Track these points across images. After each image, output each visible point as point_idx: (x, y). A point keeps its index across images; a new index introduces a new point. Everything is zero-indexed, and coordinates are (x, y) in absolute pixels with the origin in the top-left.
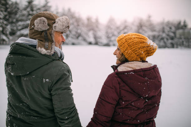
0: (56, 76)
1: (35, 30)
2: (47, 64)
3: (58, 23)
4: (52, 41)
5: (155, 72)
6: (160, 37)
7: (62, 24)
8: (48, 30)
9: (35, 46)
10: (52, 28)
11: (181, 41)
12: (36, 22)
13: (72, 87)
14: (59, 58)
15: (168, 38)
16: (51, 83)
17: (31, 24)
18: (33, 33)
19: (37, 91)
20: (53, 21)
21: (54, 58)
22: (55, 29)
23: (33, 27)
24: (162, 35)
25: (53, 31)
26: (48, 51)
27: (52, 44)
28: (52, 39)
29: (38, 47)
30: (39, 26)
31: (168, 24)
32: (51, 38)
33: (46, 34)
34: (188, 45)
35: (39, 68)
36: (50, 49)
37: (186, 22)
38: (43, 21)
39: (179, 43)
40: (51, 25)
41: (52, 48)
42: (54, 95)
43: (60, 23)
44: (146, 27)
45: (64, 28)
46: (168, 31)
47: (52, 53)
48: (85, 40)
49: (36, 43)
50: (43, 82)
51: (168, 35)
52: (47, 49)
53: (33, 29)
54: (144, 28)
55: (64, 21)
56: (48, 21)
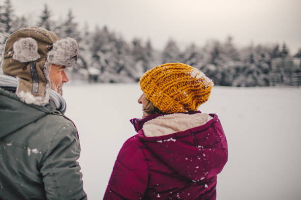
0: (52, 142)
1: (15, 60)
2: (35, 121)
3: (58, 50)
4: (45, 82)
5: (216, 132)
6: (247, 70)
7: (64, 52)
8: (38, 60)
9: (13, 90)
10: (46, 58)
11: (279, 75)
12: (16, 46)
13: (80, 161)
14: (57, 109)
15: (260, 71)
16: (42, 156)
17: (8, 48)
18: (10, 65)
19: (16, 171)
20: (47, 46)
21: (47, 110)
22: (51, 60)
23: (10, 55)
24: (250, 67)
25: (46, 63)
26: (37, 98)
27: (45, 85)
28: (45, 76)
29: (19, 91)
30: (22, 53)
31: (259, 49)
32: (43, 76)
33: (35, 67)
34: (291, 82)
35: (20, 129)
36: (43, 94)
37: (286, 46)
38: (30, 45)
39: (276, 79)
40: (45, 53)
41: (45, 93)
42: (46, 175)
43: (61, 49)
44: (225, 54)
45: (68, 59)
46: (260, 61)
47: (46, 101)
48: (130, 75)
49: (15, 83)
50: (28, 153)
51: (259, 67)
52: (36, 94)
53: (10, 57)
54: (221, 56)
55: (68, 46)
56: (38, 46)
